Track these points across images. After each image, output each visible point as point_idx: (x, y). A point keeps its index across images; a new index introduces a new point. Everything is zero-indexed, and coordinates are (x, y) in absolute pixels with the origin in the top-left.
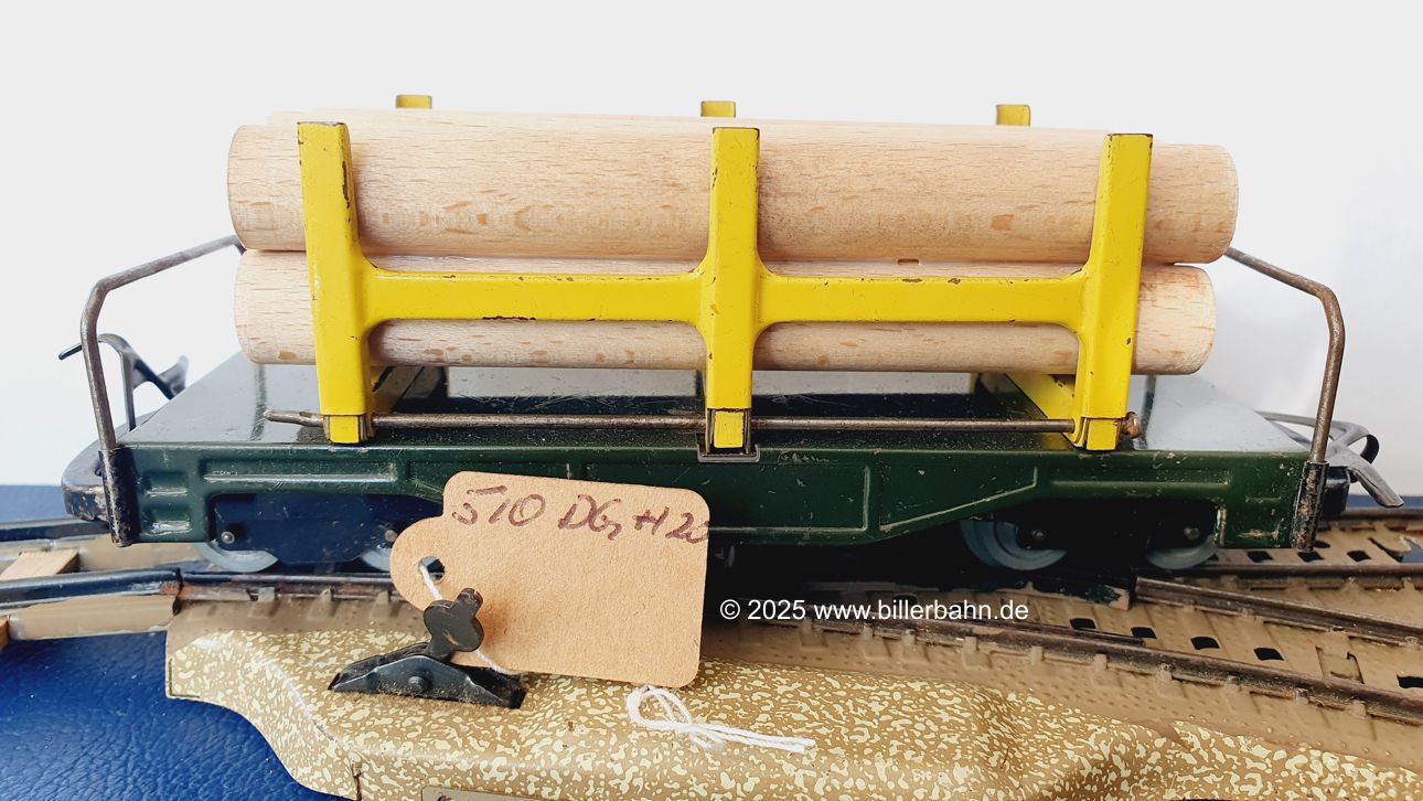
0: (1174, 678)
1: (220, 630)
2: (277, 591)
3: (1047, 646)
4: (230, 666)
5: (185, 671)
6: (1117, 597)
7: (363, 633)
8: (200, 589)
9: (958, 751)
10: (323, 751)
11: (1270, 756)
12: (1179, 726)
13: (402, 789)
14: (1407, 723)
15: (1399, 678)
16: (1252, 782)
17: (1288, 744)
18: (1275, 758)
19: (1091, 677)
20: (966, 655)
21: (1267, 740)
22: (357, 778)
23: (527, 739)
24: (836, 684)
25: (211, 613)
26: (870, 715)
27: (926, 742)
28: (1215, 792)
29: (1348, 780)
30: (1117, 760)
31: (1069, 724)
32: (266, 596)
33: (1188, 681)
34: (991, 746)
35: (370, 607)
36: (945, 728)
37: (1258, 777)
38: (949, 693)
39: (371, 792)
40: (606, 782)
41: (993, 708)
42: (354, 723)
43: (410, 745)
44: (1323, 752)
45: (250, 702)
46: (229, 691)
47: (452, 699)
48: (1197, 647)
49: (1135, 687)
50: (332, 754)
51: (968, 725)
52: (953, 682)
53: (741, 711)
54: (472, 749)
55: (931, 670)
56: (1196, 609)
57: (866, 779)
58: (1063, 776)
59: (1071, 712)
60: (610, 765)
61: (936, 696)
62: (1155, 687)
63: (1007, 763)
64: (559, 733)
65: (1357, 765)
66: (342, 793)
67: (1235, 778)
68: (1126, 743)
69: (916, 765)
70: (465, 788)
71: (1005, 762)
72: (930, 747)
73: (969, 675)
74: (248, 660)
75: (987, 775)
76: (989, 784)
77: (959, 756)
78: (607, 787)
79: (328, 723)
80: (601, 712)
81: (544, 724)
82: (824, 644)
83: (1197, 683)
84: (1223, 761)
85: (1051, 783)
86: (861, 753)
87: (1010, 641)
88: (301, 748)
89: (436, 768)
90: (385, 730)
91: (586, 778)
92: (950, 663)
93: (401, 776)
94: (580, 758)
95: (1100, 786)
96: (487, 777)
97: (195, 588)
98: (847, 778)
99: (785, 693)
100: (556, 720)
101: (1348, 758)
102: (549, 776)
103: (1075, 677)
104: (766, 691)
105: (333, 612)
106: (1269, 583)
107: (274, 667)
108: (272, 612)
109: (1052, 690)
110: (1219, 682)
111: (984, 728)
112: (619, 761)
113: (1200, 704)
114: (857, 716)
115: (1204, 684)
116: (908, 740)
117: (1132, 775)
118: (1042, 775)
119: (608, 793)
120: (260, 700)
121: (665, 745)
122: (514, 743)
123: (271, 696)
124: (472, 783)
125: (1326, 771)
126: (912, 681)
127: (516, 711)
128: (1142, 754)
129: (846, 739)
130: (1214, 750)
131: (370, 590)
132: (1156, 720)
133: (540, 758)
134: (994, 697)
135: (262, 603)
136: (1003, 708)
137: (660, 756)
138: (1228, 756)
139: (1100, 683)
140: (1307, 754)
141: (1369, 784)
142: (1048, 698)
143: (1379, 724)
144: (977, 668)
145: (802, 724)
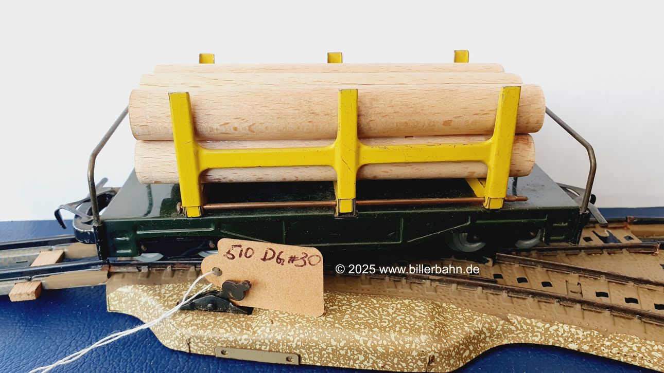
0: (508, 296)
1: (128, 285)
2: (149, 268)
3: (459, 283)
4: (133, 299)
5: (115, 301)
6: (488, 261)
7: (186, 284)
8: (117, 267)
9: (422, 329)
10: (174, 334)
11: (544, 326)
12: (509, 316)
13: (207, 348)
14: (597, 312)
15: (596, 293)
16: (537, 337)
17: (551, 322)
18: (545, 327)
19: (476, 295)
20: (426, 287)
21: (542, 320)
22: (189, 344)
23: (255, 327)
24: (375, 302)
25: (123, 277)
26: (388, 314)
27: (410, 325)
28: (522, 340)
29: (573, 335)
30: (485, 330)
31: (466, 316)
32: (145, 269)
33: (514, 297)
34: (435, 326)
35: (188, 273)
36: (417, 319)
37: (539, 334)
38: (419, 304)
39: (194, 349)
40: (287, 343)
41: (436, 310)
42: (186, 323)
43: (209, 331)
44: (564, 324)
45: (142, 313)
46: (133, 309)
47: (224, 311)
48: (519, 282)
49: (493, 300)
50: (179, 335)
51: (427, 318)
52: (421, 299)
53: (338, 314)
54: (233, 331)
55: (413, 294)
56: (520, 266)
57: (387, 341)
58: (463, 337)
59: (467, 311)
60: (288, 337)
61: (414, 306)
62: (501, 299)
63: (441, 333)
64: (268, 325)
65: (576, 329)
66: (183, 350)
67: (530, 335)
68: (489, 323)
69: (406, 335)
70: (232, 347)
71: (441, 332)
72: (412, 327)
73: (427, 296)
74: (140, 297)
75: (433, 338)
76: (434, 342)
77: (423, 331)
78: (287, 345)
79: (176, 323)
80: (283, 316)
81: (262, 321)
82: (370, 284)
83: (517, 298)
84: (526, 328)
85: (458, 340)
86: (385, 330)
87: (444, 282)
88: (165, 333)
89: (220, 340)
90: (199, 326)
91: (279, 342)
92: (420, 290)
93: (206, 343)
94: (276, 334)
95: (478, 340)
96: (240, 343)
97: (115, 267)
98: (380, 340)
99: (355, 306)
100: (266, 319)
101: (573, 326)
102: (264, 342)
103: (470, 296)
104: (347, 305)
105: (173, 276)
106: (550, 253)
107: (152, 300)
108: (148, 277)
109: (460, 302)
110: (526, 297)
111: (432, 319)
112: (292, 335)
113: (518, 307)
114: (383, 315)
115: (520, 298)
116: (403, 325)
117: (491, 335)
118: (455, 337)
119: (287, 347)
120: (146, 312)
121: (309, 329)
122: (250, 329)
123: (151, 311)
124: (234, 345)
125: (564, 331)
126: (405, 300)
127: (250, 316)
128: (495, 327)
129: (379, 325)
130: (523, 325)
131: (187, 266)
132: (500, 314)
133: (261, 335)
134: (437, 305)
135: (143, 273)
136: (440, 310)
137: (308, 333)
138: (528, 327)
139: (479, 298)
140: (558, 325)
141: (580, 336)
142: (459, 305)
143: (586, 312)
144: (431, 293)
145: (362, 319)
